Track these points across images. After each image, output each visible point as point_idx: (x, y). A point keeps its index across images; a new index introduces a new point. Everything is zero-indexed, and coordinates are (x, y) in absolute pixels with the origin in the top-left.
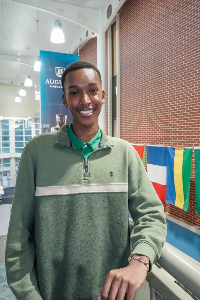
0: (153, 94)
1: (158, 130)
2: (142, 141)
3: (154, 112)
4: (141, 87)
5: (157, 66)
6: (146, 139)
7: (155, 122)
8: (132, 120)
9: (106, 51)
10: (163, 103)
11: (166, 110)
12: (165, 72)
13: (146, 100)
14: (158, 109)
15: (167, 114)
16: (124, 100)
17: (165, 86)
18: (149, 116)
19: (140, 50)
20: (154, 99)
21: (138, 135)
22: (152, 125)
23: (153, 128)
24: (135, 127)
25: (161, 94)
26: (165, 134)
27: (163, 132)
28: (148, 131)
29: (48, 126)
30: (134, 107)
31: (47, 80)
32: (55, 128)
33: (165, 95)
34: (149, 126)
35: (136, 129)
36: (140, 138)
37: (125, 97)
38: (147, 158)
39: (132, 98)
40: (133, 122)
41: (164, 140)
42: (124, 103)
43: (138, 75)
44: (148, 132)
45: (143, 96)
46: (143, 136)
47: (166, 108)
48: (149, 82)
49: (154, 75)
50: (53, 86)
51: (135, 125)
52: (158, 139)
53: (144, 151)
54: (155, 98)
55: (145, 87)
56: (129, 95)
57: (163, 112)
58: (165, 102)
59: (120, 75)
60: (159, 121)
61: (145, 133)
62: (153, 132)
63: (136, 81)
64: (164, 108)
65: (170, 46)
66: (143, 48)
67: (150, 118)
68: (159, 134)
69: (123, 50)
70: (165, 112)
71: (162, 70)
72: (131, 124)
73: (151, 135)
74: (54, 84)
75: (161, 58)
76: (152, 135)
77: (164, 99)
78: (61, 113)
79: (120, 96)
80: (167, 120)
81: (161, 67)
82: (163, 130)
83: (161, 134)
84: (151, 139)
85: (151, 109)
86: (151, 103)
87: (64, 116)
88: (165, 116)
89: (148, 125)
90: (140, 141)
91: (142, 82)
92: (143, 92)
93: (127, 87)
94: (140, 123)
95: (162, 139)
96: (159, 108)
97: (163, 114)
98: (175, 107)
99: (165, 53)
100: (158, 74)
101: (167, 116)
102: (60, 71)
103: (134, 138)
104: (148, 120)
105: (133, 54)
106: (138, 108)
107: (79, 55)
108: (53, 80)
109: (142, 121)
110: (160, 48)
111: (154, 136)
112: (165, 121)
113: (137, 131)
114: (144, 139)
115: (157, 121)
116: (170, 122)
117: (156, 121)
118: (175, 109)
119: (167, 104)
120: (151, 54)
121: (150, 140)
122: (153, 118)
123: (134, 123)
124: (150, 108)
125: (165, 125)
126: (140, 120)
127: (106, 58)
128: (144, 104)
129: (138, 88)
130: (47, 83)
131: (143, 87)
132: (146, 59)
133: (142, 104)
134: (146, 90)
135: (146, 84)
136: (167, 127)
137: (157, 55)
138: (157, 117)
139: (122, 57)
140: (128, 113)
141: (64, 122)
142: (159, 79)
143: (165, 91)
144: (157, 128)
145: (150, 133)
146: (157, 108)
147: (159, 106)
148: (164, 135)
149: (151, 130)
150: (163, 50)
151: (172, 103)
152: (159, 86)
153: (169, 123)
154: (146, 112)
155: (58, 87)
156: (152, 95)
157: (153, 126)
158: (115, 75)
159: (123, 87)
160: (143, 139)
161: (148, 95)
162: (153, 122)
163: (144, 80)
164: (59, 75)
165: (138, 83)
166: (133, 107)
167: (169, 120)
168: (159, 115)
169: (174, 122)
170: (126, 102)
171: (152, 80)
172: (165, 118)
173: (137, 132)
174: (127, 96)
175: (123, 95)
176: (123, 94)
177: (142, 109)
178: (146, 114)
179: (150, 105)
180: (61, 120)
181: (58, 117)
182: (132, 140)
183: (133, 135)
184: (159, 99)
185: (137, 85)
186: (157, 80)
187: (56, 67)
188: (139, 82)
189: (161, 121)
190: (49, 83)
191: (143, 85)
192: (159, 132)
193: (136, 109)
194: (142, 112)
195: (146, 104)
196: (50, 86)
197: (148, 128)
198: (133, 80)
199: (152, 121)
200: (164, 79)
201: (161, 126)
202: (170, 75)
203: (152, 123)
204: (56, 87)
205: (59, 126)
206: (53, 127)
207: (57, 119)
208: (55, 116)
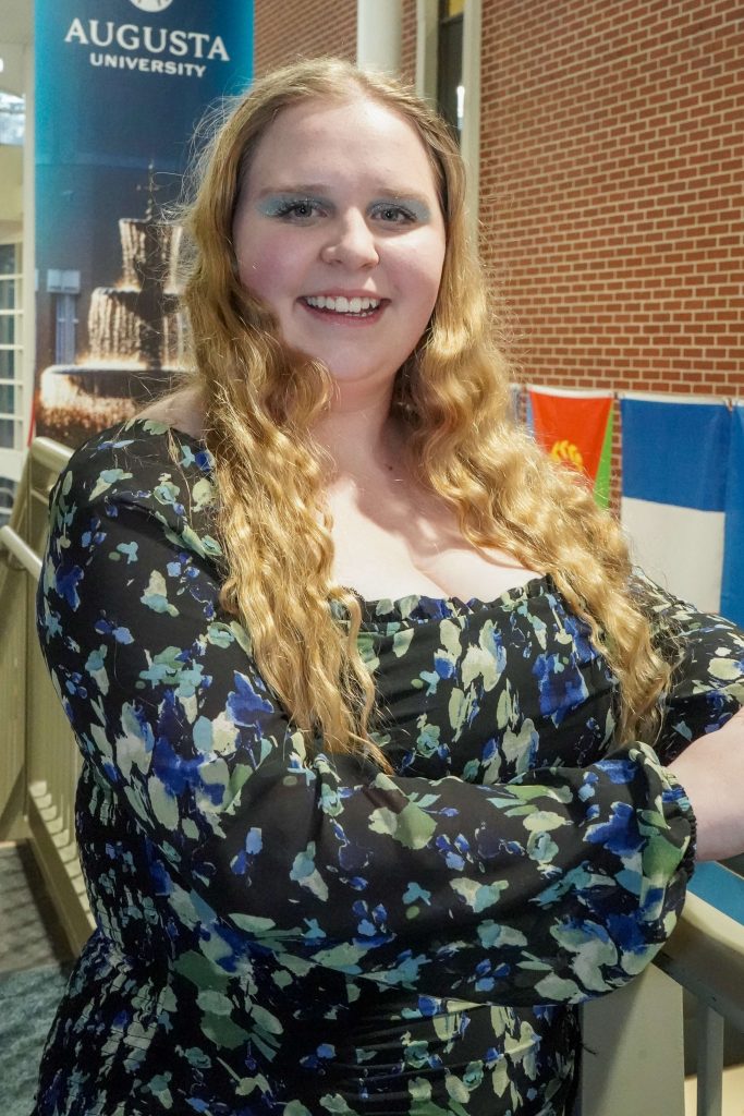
0: (663, 121)
1: (687, 317)
2: (594, 379)
3: (665, 218)
4: (596, 84)
6: (619, 363)
7: (668, 271)
8: (543, 260)
10: (714, 168)
11: (730, 209)
13: (622, 152)
14: (685, 205)
16: (501, 151)
18: (638, 239)
20: (668, 147)
21: (573, 341)
22: (652, 290)
23: (656, 306)
24: (558, 300)
25: (704, 123)
26: (722, 341)
27: (711, 329)
28: (632, 324)
29: (73, 280)
30: (557, 192)
31: (76, 23)
32: (112, 296)
34: (638, 296)
35: (566, 310)
36: (583, 362)
37: (507, 134)
38: (620, 467)
39: (547, 139)
40: (550, 270)
41: (714, 372)
42: (502, 170)
43: (584, 18)
44: (628, 330)
45: (609, 129)
46: (604, 347)
47: (730, 197)
48: (640, 53)
49: (669, 20)
50: (108, 58)
51: (561, 289)
52: (686, 365)
53: (609, 433)
54: (673, 142)
55: (620, 82)
56: (531, 123)
57: (712, 218)
58: (726, 166)
59: (484, 15)
61: (616, 330)
62: (654, 329)
63: (573, 49)
64: (720, 198)
67: (639, 251)
68: (687, 341)
70: (725, 216)
72: (539, 281)
73: (645, 341)
74: (115, 49)
76: (651, 346)
78: (148, 211)
79: (482, 128)
82: (708, 317)
83: (699, 341)
84: (645, 364)
85: (650, 203)
86: (652, 169)
87: (167, 230)
88: (724, 241)
89: (633, 291)
90: (586, 377)
91: (601, 55)
92: (609, 107)
93: (519, 78)
94: (586, 277)
95: (708, 365)
96: (691, 197)
103: (551, 361)
104: (630, 263)
106: (577, 194)
108: (110, 25)
109: (601, 265)
111: (660, 347)
112: (724, 266)
113: (568, 320)
114: (607, 363)
115: (680, 270)
117: (674, 265)
121: (641, 370)
122: (660, 248)
123: (553, 280)
124: (646, 198)
125: (723, 291)
126: (589, 262)
128: (614, 176)
129: (580, 89)
130: (76, 39)
131: (607, 81)
133: (600, 173)
134: (624, 97)
135: (624, 64)
138: (680, 246)
140: (524, 223)
141: (168, 260)
142: (697, 41)
144: (676, 305)
145: (642, 334)
146: (682, 199)
147: (693, 185)
148: (716, 346)
149: (644, 318)
152: (695, 76)
154: (619, 219)
155: (137, 65)
156: (653, 123)
157: (658, 295)
158: (453, 12)
159: (499, 80)
160: (601, 363)
161: (633, 128)
162: (659, 272)
163: (616, 44)
165: (581, 56)
166: (552, 189)
168: (691, 233)
170: (513, 162)
171: (659, 47)
172: (723, 254)
173: (570, 326)
174: (521, 131)
175: (494, 125)
176: (500, 119)
177: (602, 200)
178: (623, 230)
179: (642, 182)
180: (146, 249)
181: (134, 231)
182: (543, 371)
183: (546, 346)
184: (693, 149)
185: (579, 68)
186: (685, 45)
188: (588, 54)
189: (701, 268)
190: (84, 40)
191: (606, 70)
192: (688, 329)
193: (566, 201)
194: (600, 216)
195: (621, 175)
196: (93, 56)
197: (630, 307)
198: (556, 44)
199: (653, 266)
200: (724, 38)
201: (700, 292)
203: (652, 278)
204: (126, 63)
205: (135, 281)
206: (104, 290)
207: (124, 247)
208: (117, 229)
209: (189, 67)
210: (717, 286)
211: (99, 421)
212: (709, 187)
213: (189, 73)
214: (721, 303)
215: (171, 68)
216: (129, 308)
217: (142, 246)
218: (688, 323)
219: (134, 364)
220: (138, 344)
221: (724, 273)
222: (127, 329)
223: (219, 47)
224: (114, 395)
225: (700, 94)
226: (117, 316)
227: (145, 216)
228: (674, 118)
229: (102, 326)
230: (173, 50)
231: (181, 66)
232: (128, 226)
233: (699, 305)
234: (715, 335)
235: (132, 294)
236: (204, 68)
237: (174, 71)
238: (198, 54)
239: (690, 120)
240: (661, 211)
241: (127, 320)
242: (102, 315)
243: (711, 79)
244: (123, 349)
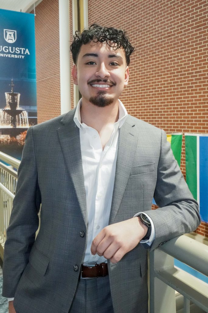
1: (139, 113)
3: (133, 90)
5: (136, 33)
7: (134, 102)
9: (70, 10)
10: (144, 78)
11: (148, 88)
12: (147, 41)
14: (138, 87)
15: (150, 92)
17: (147, 58)
18: (127, 95)
19: (114, 12)
20: (133, 74)
22: (131, 107)
25: (142, 68)
27: (145, 115)
32: (4, 111)
33: (147, 69)
47: (148, 85)
50: (1, 54)
54: (135, 72)
57: (144, 90)
58: (147, 78)
60: (139, 102)
64: (146, 85)
65: (152, 9)
66: (118, 9)
67: (128, 97)
69: (93, 10)
70: (147, 89)
71: (143, 37)
74: (2, 52)
75: (141, 23)
77: (146, 74)
78: (12, 90)
80: (150, 101)
81: (142, 34)
82: (144, 113)
87: (16, 95)
88: (147, 95)
96: (139, 85)
97: (144, 93)
98: (160, 83)
99: (147, 17)
100: (138, 43)
101: (150, 95)
102: (10, 35)
105: (106, 16)
107: (35, 15)
108: (1, 46)
110: (140, 10)
112: (147, 101)
115: (137, 102)
116: (154, 102)
117: (135, 101)
118: (160, 86)
119: (150, 80)
120: (129, 17)
122: (132, 97)
125: (147, 107)
127: (70, 20)
132: (122, 23)
136: (150, 109)
137: (136, 19)
138: (137, 96)
139: (92, 19)
141: (17, 102)
143: (147, 64)
144: (136, 110)
146: (137, 85)
147: (139, 82)
150: (144, 13)
151: (155, 79)
152: (139, 57)
153: (152, 103)
155: (8, 56)
157: (132, 108)
162: (132, 102)
164: (9, 40)
167: (153, 100)
168: (139, 93)
169: (158, 103)
172: (147, 98)
181: (9, 95)
184: (139, 74)
187: (5, 30)
189: (142, 101)
200: (146, 49)
201: (142, 107)
202: (153, 45)
204: (5, 55)
205: (9, 107)
206: (2, 109)
207: (6, 99)
208: (4, 95)
209: (20, 56)
210: (146, 105)
211: (2, 140)
212: (143, 83)
213: (20, 57)
214: (147, 110)
215: (16, 56)
216: (8, 113)
217: (11, 99)
218: (139, 114)
219: (10, 126)
220: (10, 122)
221: (147, 102)
222: (8, 118)
223: (27, 51)
224: (5, 134)
225: (140, 61)
226: (5, 115)
227: (11, 92)
228: (135, 67)
229: (2, 118)
230: (16, 52)
231: (18, 56)
232: (7, 94)
233: (142, 110)
234: (146, 117)
235: (9, 110)
236: (24, 56)
237: (17, 57)
238: (22, 53)
239: (138, 67)
240: (132, 88)
241: (8, 116)
242: (2, 116)
243: (143, 58)
244: (7, 123)
